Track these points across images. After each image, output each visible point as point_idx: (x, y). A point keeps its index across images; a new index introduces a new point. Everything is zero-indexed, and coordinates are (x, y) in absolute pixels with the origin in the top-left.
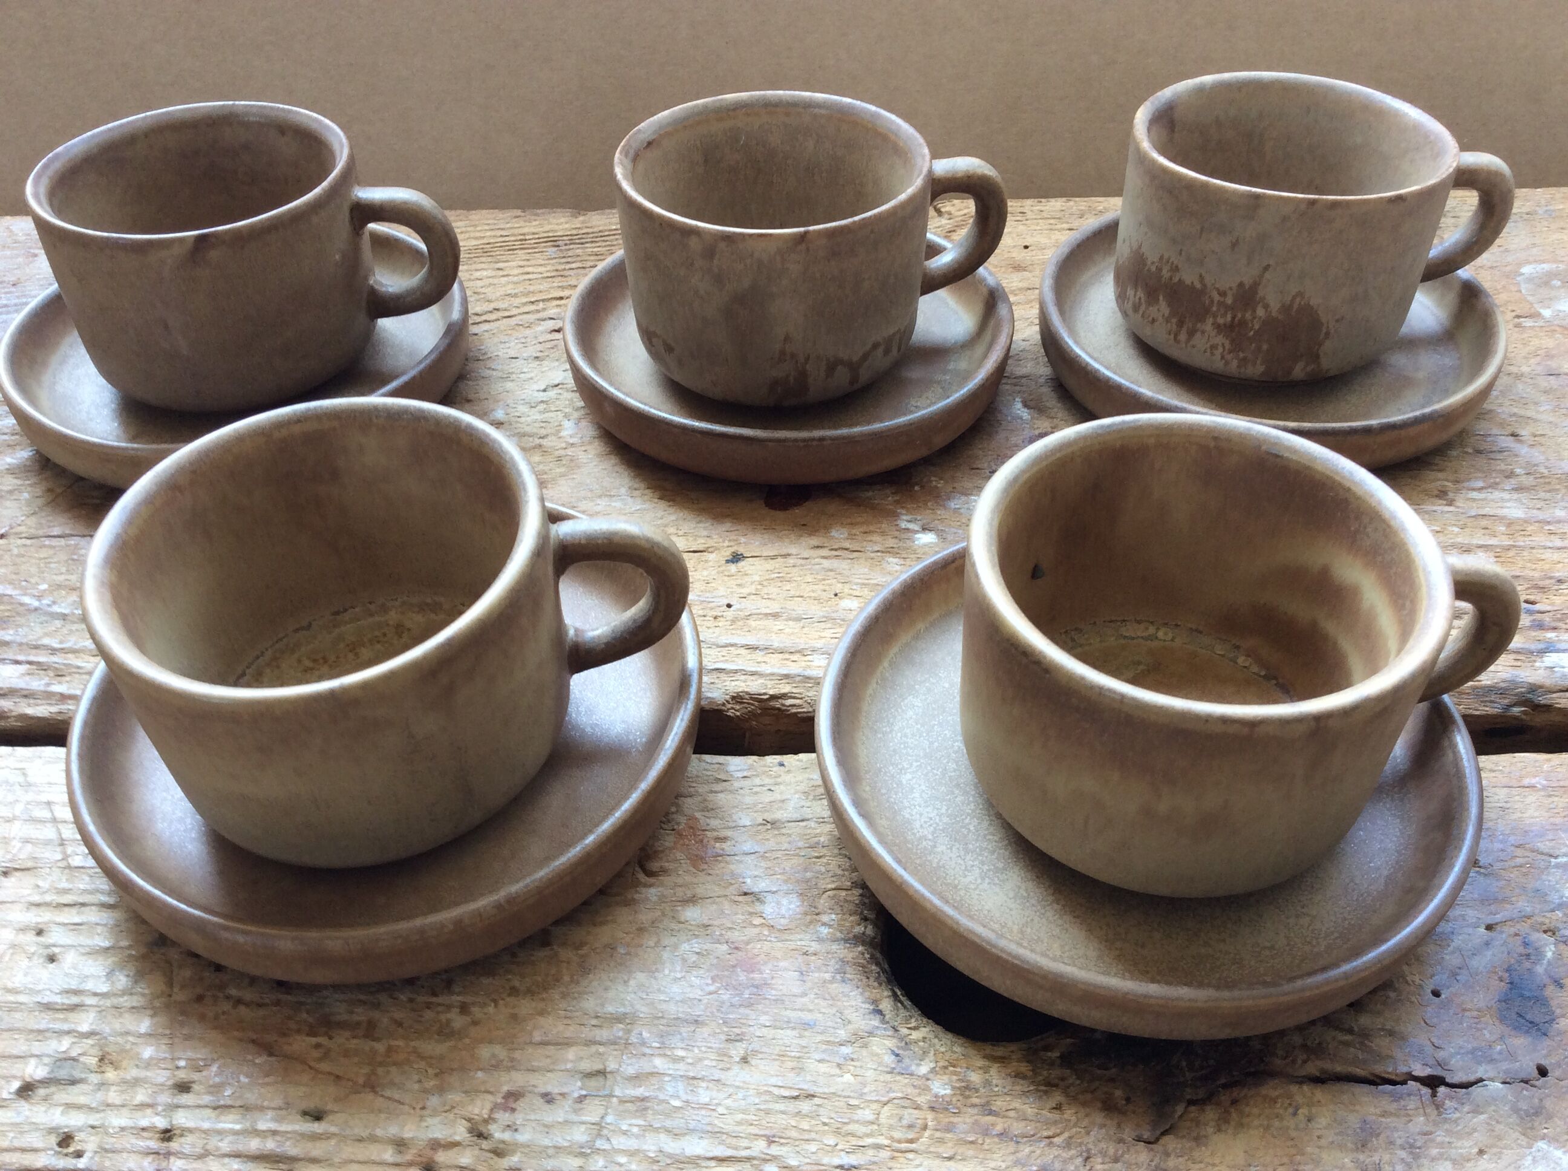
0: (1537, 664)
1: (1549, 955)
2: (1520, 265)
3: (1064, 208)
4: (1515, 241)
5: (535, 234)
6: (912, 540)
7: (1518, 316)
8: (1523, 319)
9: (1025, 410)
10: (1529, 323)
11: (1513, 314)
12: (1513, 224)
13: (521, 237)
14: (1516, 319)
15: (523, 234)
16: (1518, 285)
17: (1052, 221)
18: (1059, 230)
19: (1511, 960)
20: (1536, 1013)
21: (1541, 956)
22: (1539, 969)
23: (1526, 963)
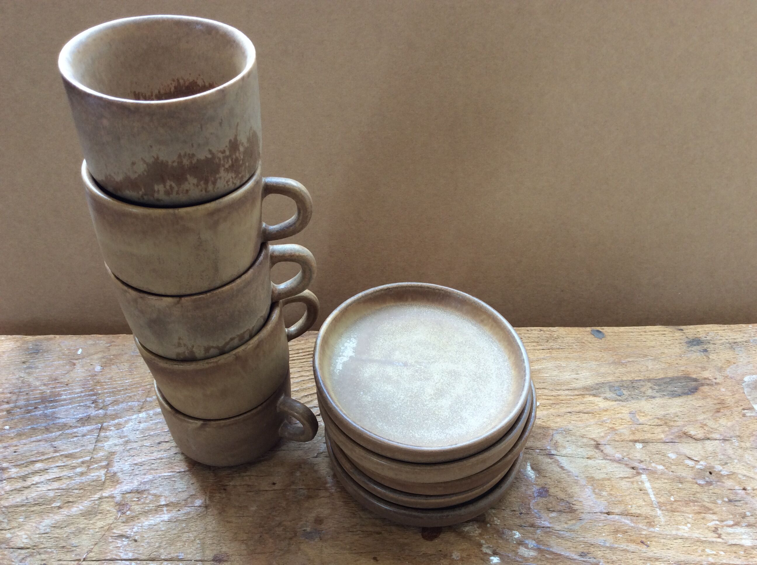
2: (744, 376)
3: (539, 336)
4: (741, 360)
5: (302, 349)
6: (489, 561)
7: (744, 409)
8: (746, 411)
9: (533, 472)
10: (748, 413)
11: (742, 408)
12: (740, 349)
13: (297, 352)
14: (743, 411)
15: (298, 350)
16: (743, 388)
17: (534, 344)
18: (538, 350)
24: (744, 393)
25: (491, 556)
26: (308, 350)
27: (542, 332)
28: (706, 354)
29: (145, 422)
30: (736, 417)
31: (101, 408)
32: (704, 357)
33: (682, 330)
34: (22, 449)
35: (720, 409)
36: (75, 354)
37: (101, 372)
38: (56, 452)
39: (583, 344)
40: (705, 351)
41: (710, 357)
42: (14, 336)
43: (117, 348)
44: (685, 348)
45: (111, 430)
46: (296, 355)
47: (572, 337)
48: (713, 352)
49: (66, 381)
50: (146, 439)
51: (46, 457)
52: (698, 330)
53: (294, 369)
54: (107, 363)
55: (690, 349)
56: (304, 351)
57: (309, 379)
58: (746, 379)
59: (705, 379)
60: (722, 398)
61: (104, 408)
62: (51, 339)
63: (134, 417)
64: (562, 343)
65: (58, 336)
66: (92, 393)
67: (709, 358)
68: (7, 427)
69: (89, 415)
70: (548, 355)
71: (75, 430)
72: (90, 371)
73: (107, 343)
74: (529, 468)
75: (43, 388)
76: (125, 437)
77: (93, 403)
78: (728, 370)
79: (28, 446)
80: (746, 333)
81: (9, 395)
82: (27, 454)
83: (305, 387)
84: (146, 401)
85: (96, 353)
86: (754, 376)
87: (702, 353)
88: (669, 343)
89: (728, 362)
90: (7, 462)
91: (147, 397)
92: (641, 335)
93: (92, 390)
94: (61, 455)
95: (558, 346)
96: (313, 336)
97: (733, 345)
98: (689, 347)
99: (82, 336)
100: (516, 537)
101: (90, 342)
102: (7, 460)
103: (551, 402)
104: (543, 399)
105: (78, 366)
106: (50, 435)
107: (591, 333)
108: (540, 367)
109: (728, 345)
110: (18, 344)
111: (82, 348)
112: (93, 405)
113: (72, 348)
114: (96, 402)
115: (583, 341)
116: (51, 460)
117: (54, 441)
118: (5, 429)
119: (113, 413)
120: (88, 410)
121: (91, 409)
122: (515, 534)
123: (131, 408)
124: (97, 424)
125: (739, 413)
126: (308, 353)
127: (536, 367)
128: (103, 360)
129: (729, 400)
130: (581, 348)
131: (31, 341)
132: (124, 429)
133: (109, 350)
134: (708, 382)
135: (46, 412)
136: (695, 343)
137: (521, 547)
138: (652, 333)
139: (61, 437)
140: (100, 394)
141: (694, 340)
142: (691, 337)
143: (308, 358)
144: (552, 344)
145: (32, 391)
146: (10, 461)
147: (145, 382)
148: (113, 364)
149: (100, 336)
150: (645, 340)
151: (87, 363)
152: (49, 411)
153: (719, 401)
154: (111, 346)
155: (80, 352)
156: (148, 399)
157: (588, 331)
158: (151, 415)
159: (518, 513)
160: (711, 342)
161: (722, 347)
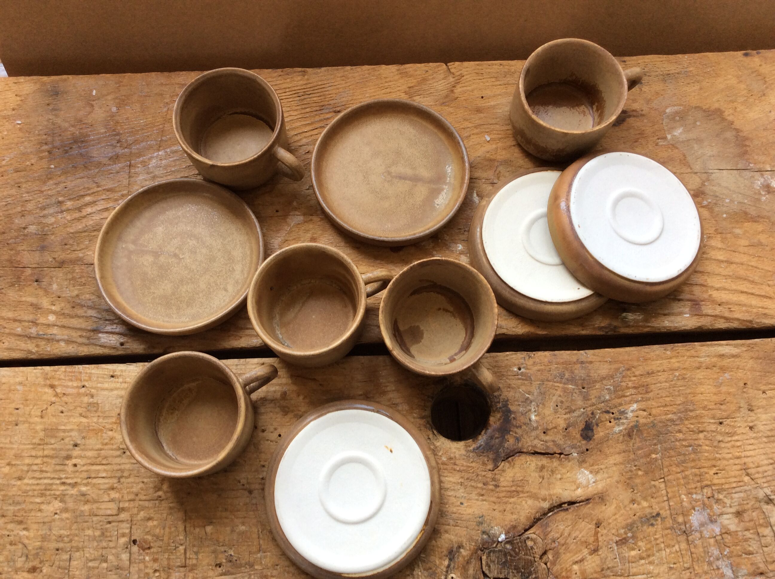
1: (597, 417)
2: (667, 107)
3: (498, 71)
4: (669, 92)
5: (289, 88)
7: (658, 139)
8: (659, 140)
9: (477, 198)
10: (661, 143)
11: (657, 138)
12: (670, 81)
13: (284, 90)
14: (657, 141)
15: (285, 88)
16: (663, 120)
17: (493, 80)
18: (496, 86)
19: (587, 419)
20: (590, 434)
21: (595, 417)
22: (594, 421)
23: (591, 420)
24: (662, 124)
26: (294, 89)
27: (502, 67)
28: (640, 86)
29: (165, 159)
30: (650, 146)
31: (126, 148)
32: (638, 90)
33: (625, 61)
34: (70, 185)
35: (638, 139)
36: (91, 95)
37: (117, 112)
38: (98, 187)
41: (643, 89)
42: (32, 77)
43: (126, 88)
45: (138, 167)
48: (647, 84)
49: (90, 122)
50: (169, 175)
51: (92, 191)
52: (639, 62)
54: (122, 103)
56: (290, 89)
58: (668, 111)
59: (633, 111)
60: (643, 128)
61: (128, 146)
62: (65, 80)
63: (155, 154)
65: (70, 77)
66: (115, 133)
67: (641, 90)
68: (52, 166)
69: (117, 154)
70: (504, 91)
71: (109, 168)
72: (108, 112)
73: (116, 83)
74: (475, 195)
75: (72, 129)
76: (151, 172)
77: (118, 143)
78: (655, 102)
79: (74, 182)
80: (679, 64)
81: (45, 137)
82: (76, 189)
83: (294, 126)
84: (162, 140)
85: (108, 94)
86: (676, 107)
89: (657, 93)
90: (61, 196)
91: (162, 136)
93: (114, 130)
94: (104, 190)
96: (297, 74)
97: (666, 77)
99: (93, 76)
100: (460, 248)
101: (101, 83)
102: (60, 195)
103: (500, 136)
104: (494, 134)
105: (96, 108)
106: (90, 172)
108: (495, 103)
109: (662, 77)
110: (38, 86)
111: (95, 89)
112: (119, 145)
113: (87, 89)
114: (121, 141)
116: (96, 194)
117: (95, 178)
118: (51, 168)
119: (137, 151)
120: (115, 149)
121: (117, 148)
122: (459, 247)
123: (150, 147)
124: (126, 161)
125: (654, 142)
126: (294, 92)
127: (492, 103)
128: (117, 101)
129: (648, 131)
131: (49, 83)
132: (150, 166)
133: (120, 91)
134: (635, 113)
135: (80, 151)
137: (462, 256)
139: (100, 174)
140: (122, 134)
143: (295, 97)
144: (508, 79)
145: (63, 132)
146: (63, 196)
147: (158, 122)
148: (126, 105)
149: (108, 75)
151: (103, 104)
152: (83, 151)
153: (638, 132)
154: (120, 86)
155: (94, 93)
156: (163, 138)
158: (169, 153)
159: (463, 230)
160: (648, 74)
161: (656, 79)
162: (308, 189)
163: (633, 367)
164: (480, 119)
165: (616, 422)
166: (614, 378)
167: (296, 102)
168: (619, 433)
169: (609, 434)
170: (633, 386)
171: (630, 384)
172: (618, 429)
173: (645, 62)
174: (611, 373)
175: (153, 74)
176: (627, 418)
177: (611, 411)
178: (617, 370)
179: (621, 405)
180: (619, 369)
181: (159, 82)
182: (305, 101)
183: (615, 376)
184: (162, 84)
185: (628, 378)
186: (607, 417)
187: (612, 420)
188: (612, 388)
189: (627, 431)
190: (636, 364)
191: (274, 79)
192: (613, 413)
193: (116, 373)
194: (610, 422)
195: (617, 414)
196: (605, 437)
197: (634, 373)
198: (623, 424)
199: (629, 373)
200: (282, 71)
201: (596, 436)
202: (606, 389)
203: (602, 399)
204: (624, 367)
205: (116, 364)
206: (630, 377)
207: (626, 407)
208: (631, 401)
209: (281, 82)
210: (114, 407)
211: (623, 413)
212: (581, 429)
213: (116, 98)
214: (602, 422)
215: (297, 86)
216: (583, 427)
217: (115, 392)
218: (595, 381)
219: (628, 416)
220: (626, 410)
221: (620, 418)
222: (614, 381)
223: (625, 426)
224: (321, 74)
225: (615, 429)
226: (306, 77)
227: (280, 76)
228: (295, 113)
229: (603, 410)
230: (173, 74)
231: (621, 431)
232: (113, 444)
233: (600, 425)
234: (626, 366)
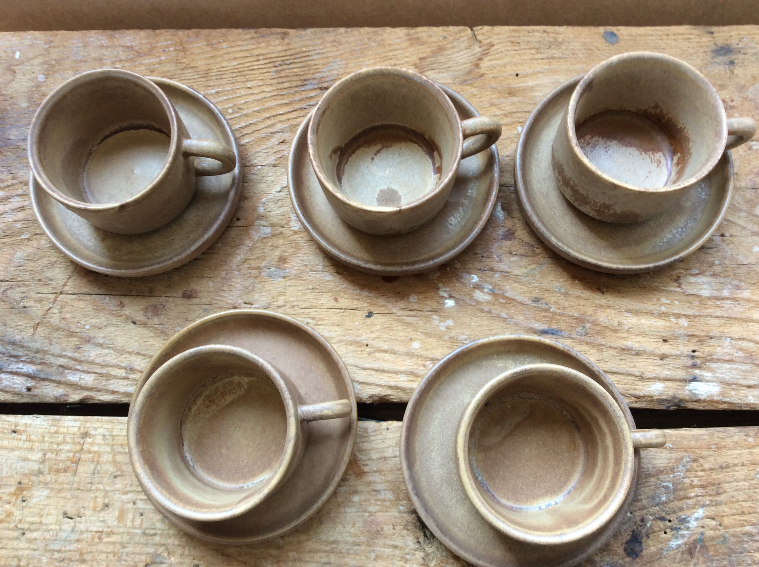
0: (687, 388)
1: (649, 525)
3: (541, 39)
6: (444, 304)
9: (502, 212)
13: (257, 58)
15: (258, 55)
17: (533, 51)
18: (536, 60)
19: (635, 527)
20: (637, 548)
21: (646, 525)
22: (643, 531)
23: (640, 528)
25: (446, 298)
26: (269, 56)
27: (545, 34)
28: (732, 67)
32: (728, 72)
33: (712, 33)
36: (13, 58)
37: (44, 82)
38: (14, 178)
39: (590, 52)
40: (732, 63)
41: (735, 72)
43: (57, 50)
44: (708, 58)
46: (256, 63)
47: (579, 42)
48: (741, 64)
49: (9, 93)
51: (5, 184)
52: (732, 34)
53: (255, 82)
55: (715, 60)
56: (265, 57)
57: (272, 96)
64: (567, 49)
67: (733, 73)
70: (547, 67)
72: (32, 80)
73: (46, 43)
74: (499, 208)
78: (751, 89)
83: (266, 106)
85: (35, 57)
87: (727, 66)
88: (692, 51)
89: (755, 78)
92: (661, 39)
94: (21, 183)
95: (560, 55)
96: (276, 36)
98: (713, 57)
99: (17, 33)
100: (474, 281)
101: (27, 42)
105: (19, 75)
107: (603, 37)
108: (534, 83)
111: (19, 50)
113: (9, 51)
115: (592, 47)
116: (11, 188)
122: (473, 278)
126: (269, 61)
127: (530, 84)
128: (45, 66)
130: (586, 57)
133: (49, 54)
136: (722, 52)
137: (477, 291)
138: (675, 37)
141: (722, 48)
142: (720, 42)
143: (270, 67)
148: (56, 72)
149: (36, 33)
150: (663, 46)
151: (28, 70)
154: (50, 47)
155: (17, 55)
157: (599, 34)
159: (480, 256)
160: (743, 51)
161: (753, 59)
162: (280, 192)
163: (701, 457)
164: (513, 103)
165: (673, 533)
166: (674, 472)
167: (271, 74)
168: (677, 549)
169: (662, 549)
170: (700, 483)
171: (696, 481)
172: (675, 544)
173: (740, 34)
174: (670, 465)
175: (93, 32)
176: (688, 528)
177: (668, 517)
178: (679, 460)
179: (681, 509)
180: (682, 459)
181: (98, 43)
182: (283, 72)
183: (676, 470)
184: (102, 46)
185: (693, 473)
186: (662, 526)
187: (668, 531)
188: (671, 485)
189: (687, 546)
190: (705, 453)
191: (246, 42)
192: (670, 521)
193: (18, 428)
194: (665, 533)
195: (676, 522)
196: (657, 554)
197: (702, 465)
198: (683, 536)
199: (695, 465)
200: (256, 33)
201: (644, 552)
202: (663, 487)
203: (657, 500)
204: (689, 457)
205: (20, 416)
206: (696, 471)
207: (688, 513)
208: (696, 504)
209: (254, 47)
210: (14, 473)
211: (684, 521)
212: (624, 541)
213: (45, 63)
214: (654, 532)
215: (274, 53)
216: (628, 538)
217: (17, 453)
218: (650, 475)
219: (690, 525)
220: (689, 517)
221: (680, 528)
222: (674, 477)
223: (686, 539)
224: (307, 38)
225: (671, 543)
226: (286, 41)
227: (253, 38)
228: (270, 89)
229: (657, 516)
230: (117, 34)
231: (679, 546)
232: (9, 522)
233: (651, 536)
234: (693, 456)
